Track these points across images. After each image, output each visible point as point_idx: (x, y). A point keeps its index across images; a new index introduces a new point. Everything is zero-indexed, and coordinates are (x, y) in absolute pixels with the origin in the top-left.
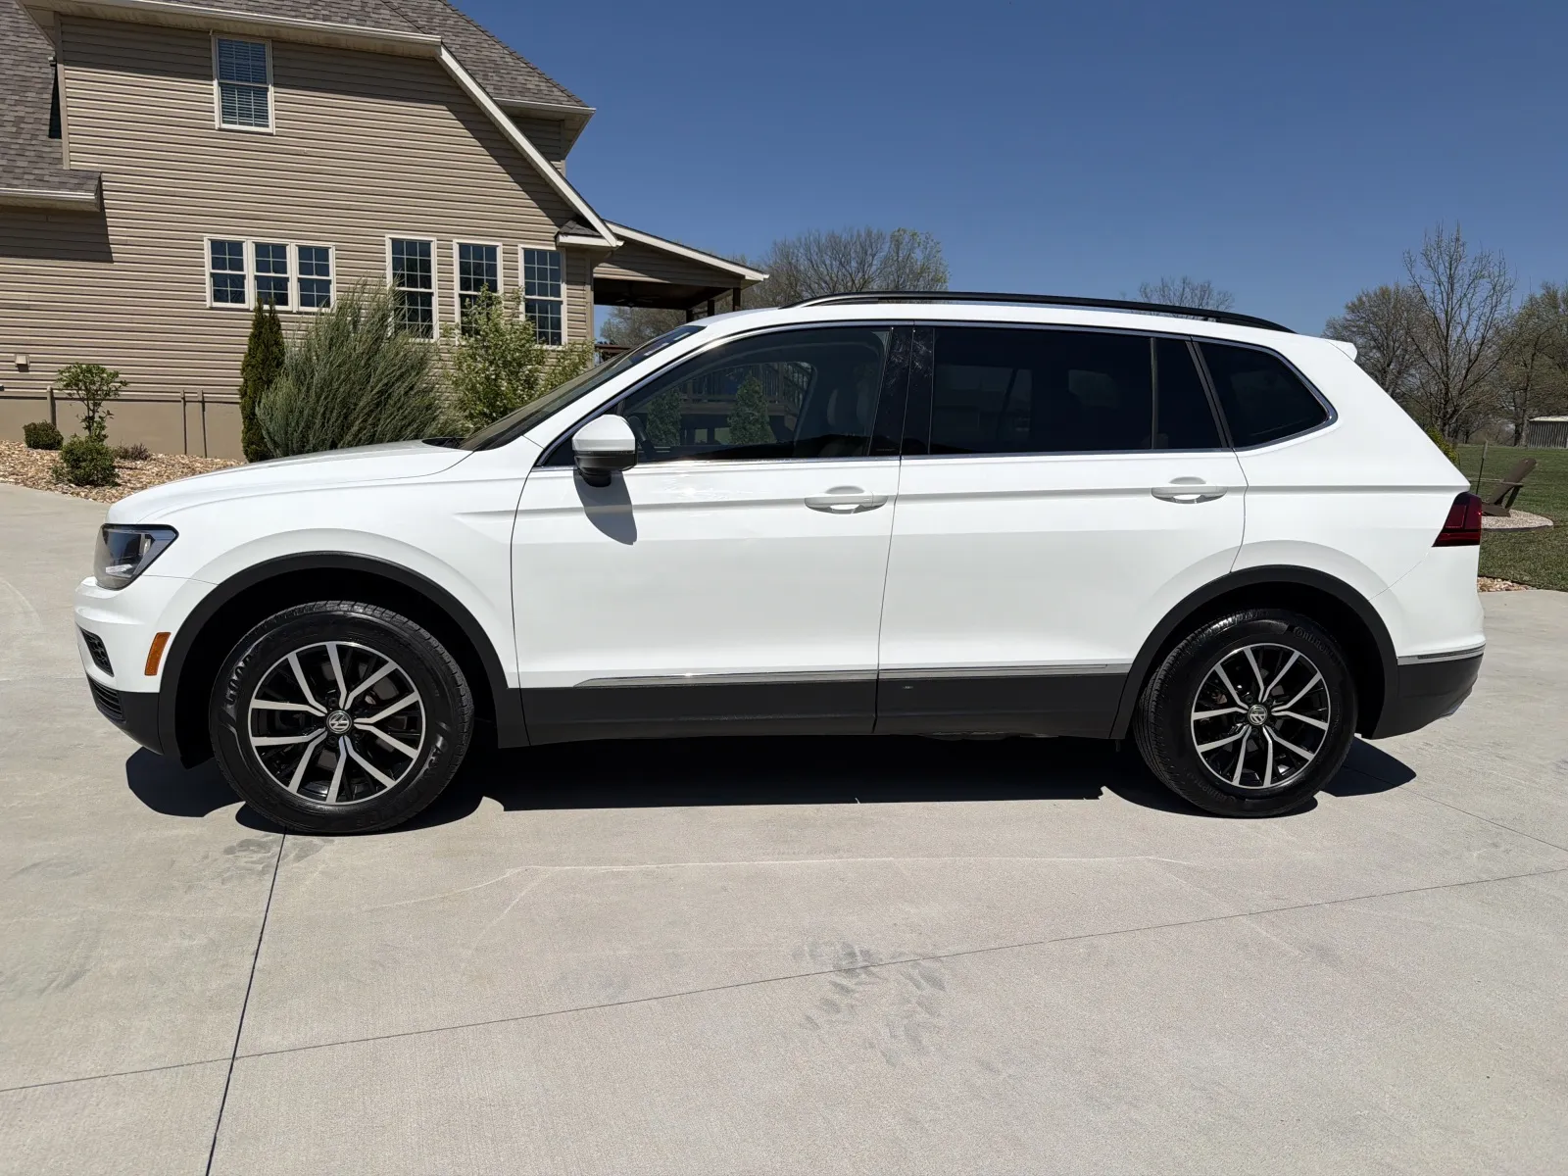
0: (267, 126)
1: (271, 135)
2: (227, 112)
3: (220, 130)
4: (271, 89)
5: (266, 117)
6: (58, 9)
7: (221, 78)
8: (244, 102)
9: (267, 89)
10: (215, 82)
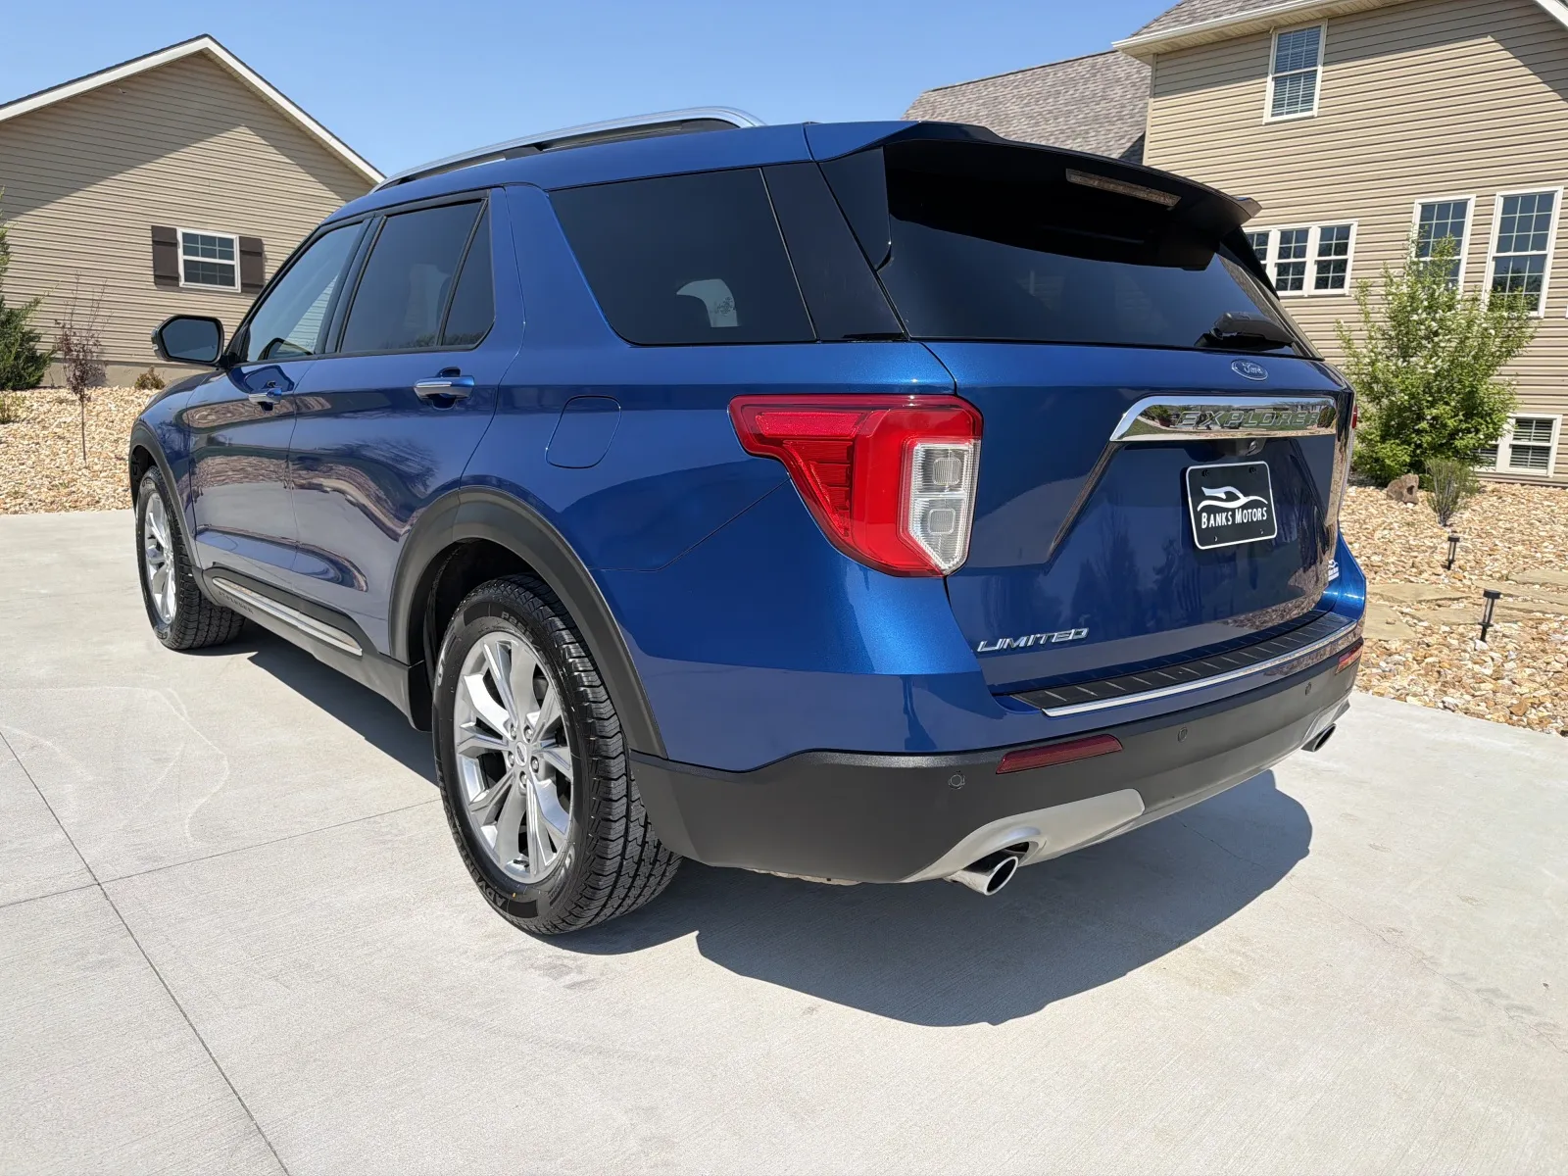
0: (1311, 109)
1: (1313, 117)
2: (1277, 104)
3: (1267, 124)
4: (1320, 69)
5: (1312, 101)
6: (1155, 51)
7: (1276, 73)
8: (1294, 89)
9: (1316, 71)
10: (1270, 78)
